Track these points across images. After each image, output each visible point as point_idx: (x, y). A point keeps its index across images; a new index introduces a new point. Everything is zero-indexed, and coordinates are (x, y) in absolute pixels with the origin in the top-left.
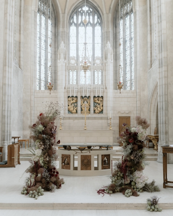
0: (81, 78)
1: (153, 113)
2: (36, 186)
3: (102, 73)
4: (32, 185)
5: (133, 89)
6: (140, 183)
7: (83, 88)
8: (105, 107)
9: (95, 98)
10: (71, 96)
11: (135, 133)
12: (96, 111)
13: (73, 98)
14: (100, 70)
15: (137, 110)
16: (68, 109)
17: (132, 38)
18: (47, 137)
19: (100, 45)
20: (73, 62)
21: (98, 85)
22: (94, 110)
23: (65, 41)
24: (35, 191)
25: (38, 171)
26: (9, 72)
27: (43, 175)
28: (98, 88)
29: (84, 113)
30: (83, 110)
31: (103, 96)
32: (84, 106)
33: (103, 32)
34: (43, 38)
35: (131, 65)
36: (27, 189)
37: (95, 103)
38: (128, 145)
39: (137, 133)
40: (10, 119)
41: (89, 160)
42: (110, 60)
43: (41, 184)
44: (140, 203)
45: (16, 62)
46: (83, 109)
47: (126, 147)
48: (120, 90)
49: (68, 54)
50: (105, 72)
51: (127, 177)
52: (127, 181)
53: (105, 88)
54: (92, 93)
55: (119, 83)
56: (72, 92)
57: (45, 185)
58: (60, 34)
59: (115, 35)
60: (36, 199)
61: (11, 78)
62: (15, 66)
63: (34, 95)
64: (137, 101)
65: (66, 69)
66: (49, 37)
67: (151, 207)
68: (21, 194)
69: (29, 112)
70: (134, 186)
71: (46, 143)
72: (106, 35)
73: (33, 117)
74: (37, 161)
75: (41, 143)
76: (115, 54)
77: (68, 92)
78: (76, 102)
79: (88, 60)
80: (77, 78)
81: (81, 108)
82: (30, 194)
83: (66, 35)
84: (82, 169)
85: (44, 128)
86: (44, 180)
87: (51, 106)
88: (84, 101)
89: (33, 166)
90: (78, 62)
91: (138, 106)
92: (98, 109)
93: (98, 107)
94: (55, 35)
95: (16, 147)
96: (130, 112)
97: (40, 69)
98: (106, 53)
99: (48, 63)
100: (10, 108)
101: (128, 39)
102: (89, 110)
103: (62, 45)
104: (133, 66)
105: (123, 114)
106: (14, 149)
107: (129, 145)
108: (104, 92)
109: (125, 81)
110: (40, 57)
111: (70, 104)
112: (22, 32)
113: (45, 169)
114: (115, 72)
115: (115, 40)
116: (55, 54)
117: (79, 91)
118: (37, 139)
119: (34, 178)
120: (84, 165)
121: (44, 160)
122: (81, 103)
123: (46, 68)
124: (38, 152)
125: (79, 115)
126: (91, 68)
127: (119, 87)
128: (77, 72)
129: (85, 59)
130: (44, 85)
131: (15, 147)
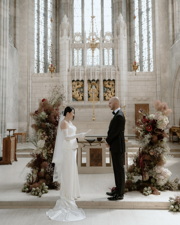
0: (87, 58)
1: (177, 99)
2: (39, 182)
3: (113, 51)
4: (34, 181)
5: (152, 70)
6: (161, 180)
7: (91, 69)
8: (117, 93)
9: (105, 82)
10: (76, 80)
11: (154, 120)
12: (106, 98)
13: (78, 82)
14: (110, 48)
15: (157, 96)
16: (73, 95)
17: (149, 9)
18: (51, 125)
19: (110, 18)
20: (78, 39)
21: (109, 66)
22: (105, 97)
23: (69, 14)
24: (38, 188)
25: (41, 165)
26: (3, 52)
27: (46, 170)
28: (109, 69)
29: (92, 100)
30: (91, 97)
31: (114, 79)
32: (91, 92)
33: (114, 2)
34: (42, 11)
35: (148, 42)
36: (29, 186)
37: (105, 88)
38: (145, 134)
39: (157, 121)
40: (5, 108)
41: (99, 155)
42: (123, 36)
43: (45, 180)
44: (161, 201)
45: (11, 41)
46: (91, 95)
47: (144, 137)
48: (136, 71)
49: (71, 30)
50: (116, 50)
51: (145, 172)
52: (145, 178)
53: (117, 70)
54: (101, 76)
55: (134, 64)
56: (77, 75)
57: (49, 182)
58: (62, 6)
59: (128, 5)
60: (40, 197)
61: (6, 60)
62: (10, 45)
63: (32, 79)
64: (157, 85)
65: (70, 48)
66: (48, 9)
67: (175, 206)
68: (21, 191)
69: (26, 100)
70: (154, 183)
71: (50, 133)
72: (117, 6)
73: (30, 106)
74: (40, 154)
75: (44, 133)
76: (128, 28)
77: (72, 75)
78: (83, 87)
79: (96, 36)
80: (83, 58)
81: (88, 94)
82: (33, 192)
83: (69, 7)
84: (91, 165)
85: (48, 115)
86: (48, 175)
87: (55, 90)
88: (92, 86)
89: (34, 160)
90: (83, 39)
91: (158, 90)
92: (109, 95)
93: (108, 93)
94: (56, 7)
95: (13, 140)
96: (148, 98)
97: (38, 48)
98: (117, 28)
99: (48, 41)
100: (5, 95)
101: (144, 9)
102: (98, 97)
103: (65, 20)
104: (151, 42)
105: (140, 101)
106: (11, 142)
107: (147, 134)
108: (116, 74)
109: (141, 61)
110: (38, 34)
111: (74, 90)
112: (17, 5)
113: (49, 164)
114: (129, 50)
115: (128, 12)
116: (56, 30)
117: (86, 73)
118: (39, 129)
119: (37, 174)
120: (94, 160)
121: (47, 153)
122: (88, 88)
123: (45, 46)
124: (42, 143)
125: (86, 102)
126: (100, 46)
127: (134, 68)
128: (83, 51)
129: (93, 35)
130: (44, 67)
131: (11, 140)
